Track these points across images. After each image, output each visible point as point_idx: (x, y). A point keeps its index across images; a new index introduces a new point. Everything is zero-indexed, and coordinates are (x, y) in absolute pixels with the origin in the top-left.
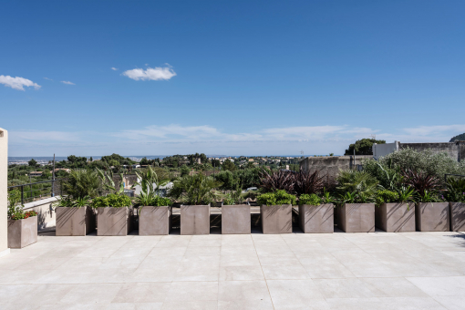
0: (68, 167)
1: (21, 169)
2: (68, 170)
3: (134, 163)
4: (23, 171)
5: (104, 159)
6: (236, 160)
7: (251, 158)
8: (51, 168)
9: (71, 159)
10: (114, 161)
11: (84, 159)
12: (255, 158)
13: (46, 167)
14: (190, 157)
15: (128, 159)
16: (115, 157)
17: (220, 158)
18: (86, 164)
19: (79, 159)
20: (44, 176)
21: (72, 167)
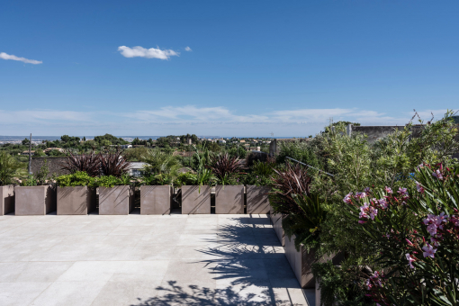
0: (61, 146)
1: (14, 148)
2: (61, 150)
3: (127, 143)
4: (15, 150)
5: (97, 139)
6: (228, 142)
7: (243, 139)
8: (43, 147)
9: (65, 139)
10: (106, 141)
11: (77, 139)
12: (247, 140)
13: (39, 146)
14: (182, 138)
15: (121, 139)
16: (108, 137)
17: (213, 139)
18: (79, 143)
19: (72, 139)
20: (36, 156)
21: (65, 147)
